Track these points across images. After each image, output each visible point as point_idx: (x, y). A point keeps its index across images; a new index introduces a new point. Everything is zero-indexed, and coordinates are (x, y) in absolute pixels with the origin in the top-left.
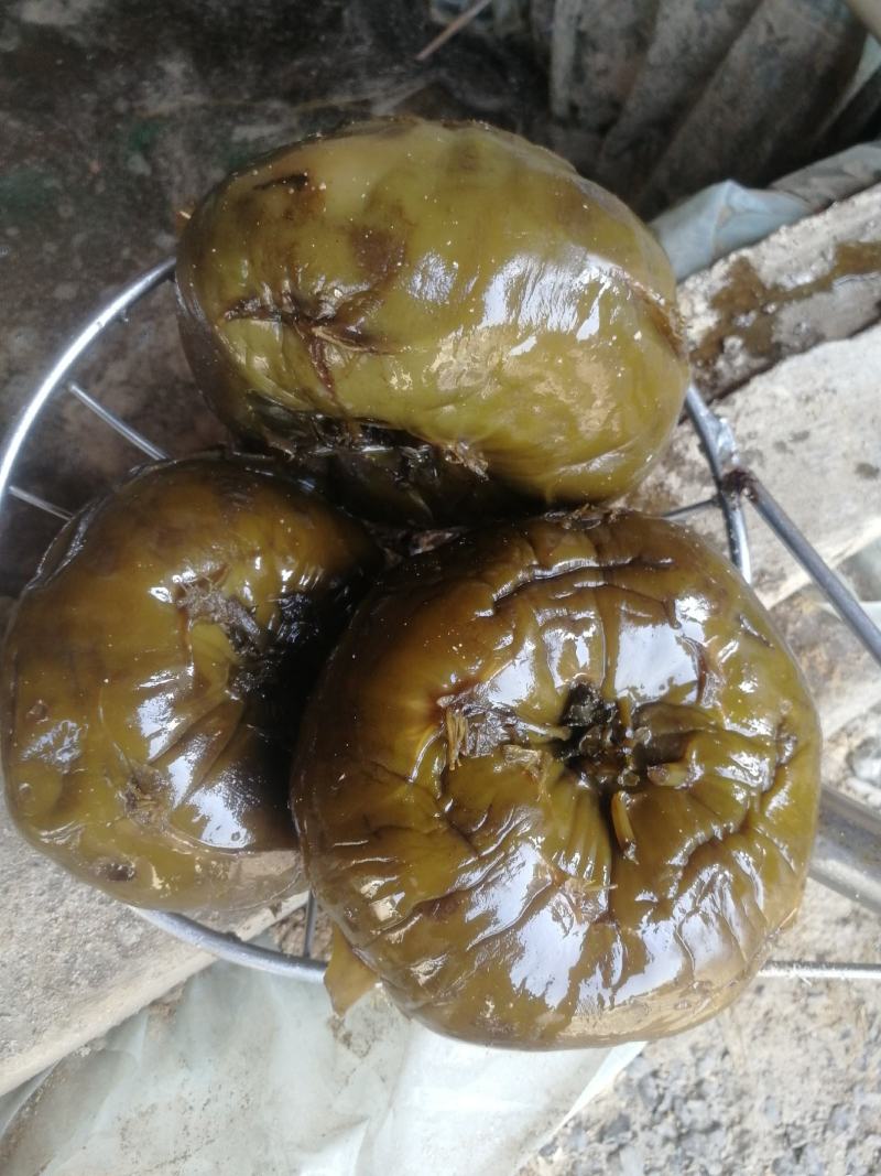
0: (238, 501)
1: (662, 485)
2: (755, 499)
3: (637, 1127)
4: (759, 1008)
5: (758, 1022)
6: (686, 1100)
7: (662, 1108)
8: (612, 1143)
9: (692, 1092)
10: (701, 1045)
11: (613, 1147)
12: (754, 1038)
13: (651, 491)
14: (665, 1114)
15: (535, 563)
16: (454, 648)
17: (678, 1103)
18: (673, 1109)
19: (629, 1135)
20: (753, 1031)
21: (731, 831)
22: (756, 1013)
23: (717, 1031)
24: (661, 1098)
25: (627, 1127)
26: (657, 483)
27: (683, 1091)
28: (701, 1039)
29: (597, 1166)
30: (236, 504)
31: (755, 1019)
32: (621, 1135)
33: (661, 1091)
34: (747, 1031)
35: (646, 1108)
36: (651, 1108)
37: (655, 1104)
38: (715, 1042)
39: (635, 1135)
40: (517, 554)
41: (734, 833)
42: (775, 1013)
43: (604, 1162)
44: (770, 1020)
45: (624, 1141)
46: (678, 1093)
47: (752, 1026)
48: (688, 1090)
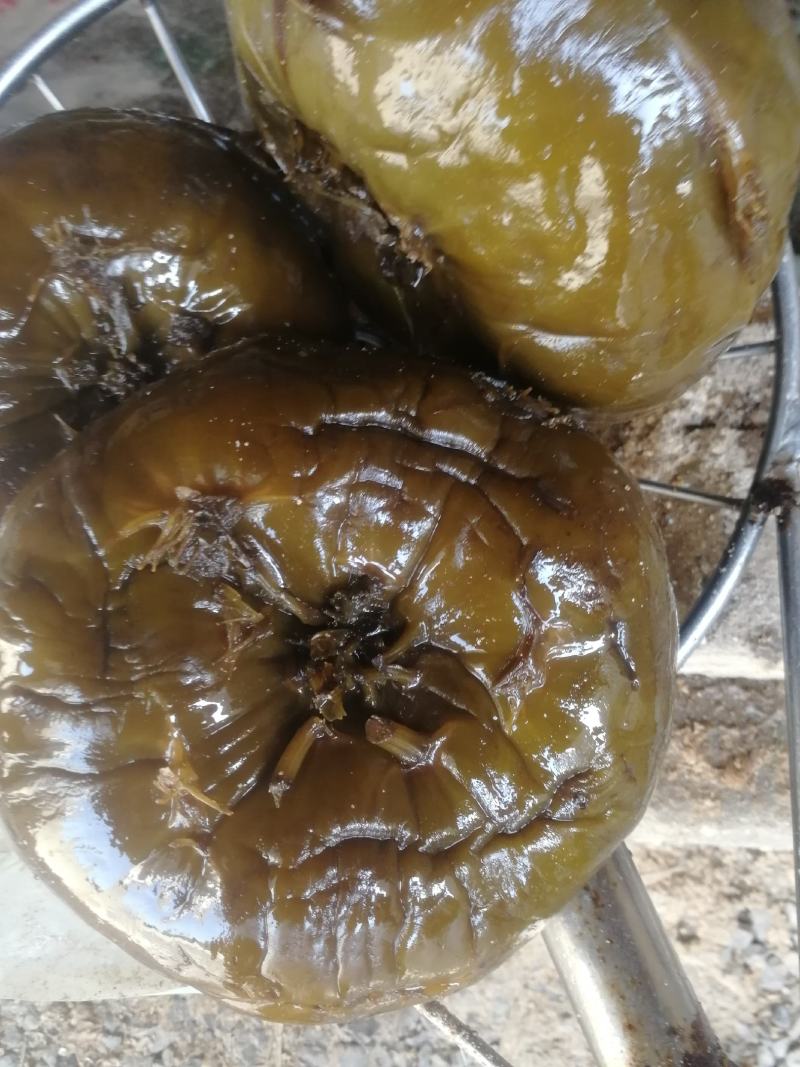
0: (194, 187)
1: (729, 475)
2: (783, 525)
3: (378, 1039)
4: (553, 1029)
5: (544, 1041)
6: (434, 1051)
7: (410, 1041)
8: (348, 1034)
9: (444, 1049)
10: (480, 1020)
11: (348, 1039)
12: (530, 1051)
13: (713, 475)
14: (408, 1048)
15: (413, 413)
16: (238, 443)
17: (426, 1048)
18: (418, 1049)
19: (367, 1040)
20: (535, 1044)
21: (421, 849)
22: (547, 1033)
23: (502, 1019)
24: (415, 1033)
25: (370, 1032)
26: (727, 470)
27: (437, 1043)
28: (483, 1013)
29: (324, 1042)
30: (187, 187)
31: (544, 1036)
32: (360, 1034)
33: (419, 1028)
34: (529, 1040)
35: (397, 1030)
36: (400, 1034)
37: (406, 1034)
38: (493, 1027)
39: (373, 1044)
40: (397, 391)
41: (424, 854)
42: (565, 1046)
43: (332, 1043)
44: (556, 1048)
45: (359, 1042)
46: (433, 1041)
47: (536, 1040)
48: (442, 1046)
